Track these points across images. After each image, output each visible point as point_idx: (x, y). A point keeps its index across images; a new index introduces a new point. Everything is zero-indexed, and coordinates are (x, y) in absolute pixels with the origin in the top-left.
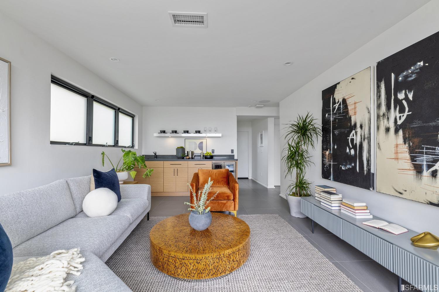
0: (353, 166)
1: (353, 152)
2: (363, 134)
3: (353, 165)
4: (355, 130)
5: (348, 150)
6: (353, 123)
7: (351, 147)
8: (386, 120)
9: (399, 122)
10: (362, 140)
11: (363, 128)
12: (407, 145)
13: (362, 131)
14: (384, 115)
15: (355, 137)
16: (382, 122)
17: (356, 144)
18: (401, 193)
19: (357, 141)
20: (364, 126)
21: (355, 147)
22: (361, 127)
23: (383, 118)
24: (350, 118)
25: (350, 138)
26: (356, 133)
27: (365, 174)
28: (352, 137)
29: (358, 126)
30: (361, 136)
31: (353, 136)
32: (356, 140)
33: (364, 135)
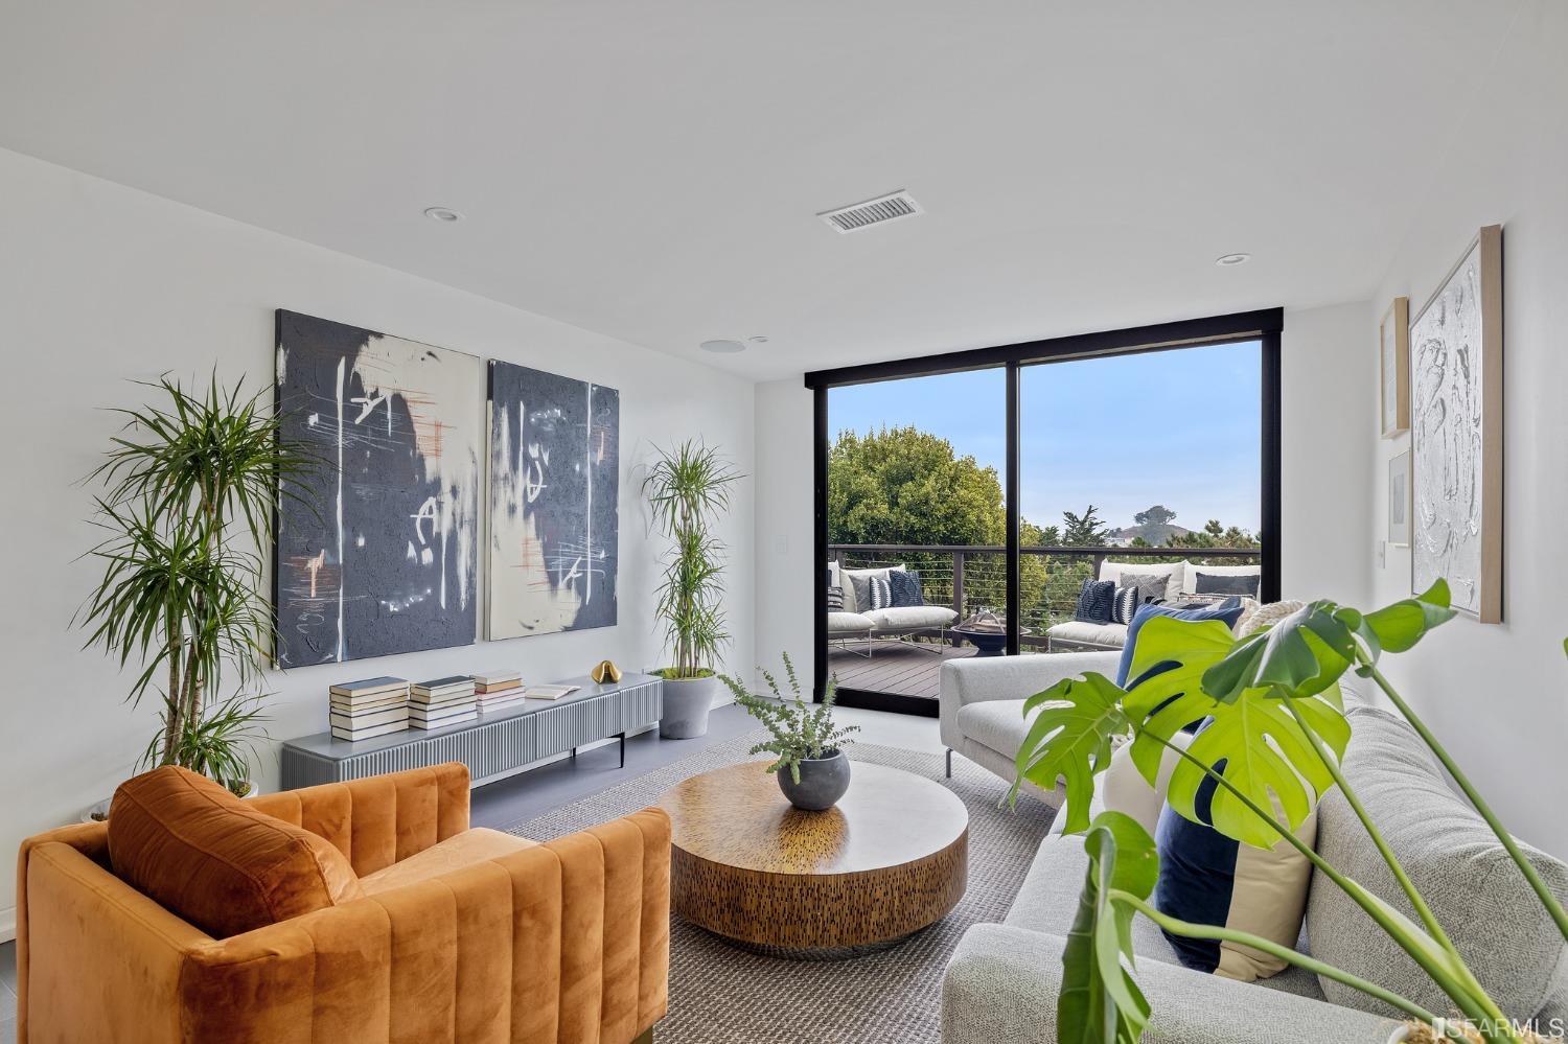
0: (427, 595)
1: (428, 556)
2: (458, 511)
3: (429, 591)
4: (435, 496)
5: (411, 552)
6: (429, 477)
7: (423, 542)
8: (509, 489)
9: (531, 499)
10: (455, 527)
11: (460, 495)
12: (541, 541)
13: (456, 502)
14: (506, 478)
15: (435, 517)
16: (502, 490)
17: (439, 535)
18: (531, 628)
19: (443, 525)
20: (461, 490)
21: (434, 543)
22: (454, 491)
23: (504, 484)
24: (421, 459)
25: (419, 517)
26: (440, 505)
27: (463, 606)
28: (427, 516)
29: (446, 487)
30: (453, 514)
31: (431, 512)
32: (440, 525)
33: (462, 514)
